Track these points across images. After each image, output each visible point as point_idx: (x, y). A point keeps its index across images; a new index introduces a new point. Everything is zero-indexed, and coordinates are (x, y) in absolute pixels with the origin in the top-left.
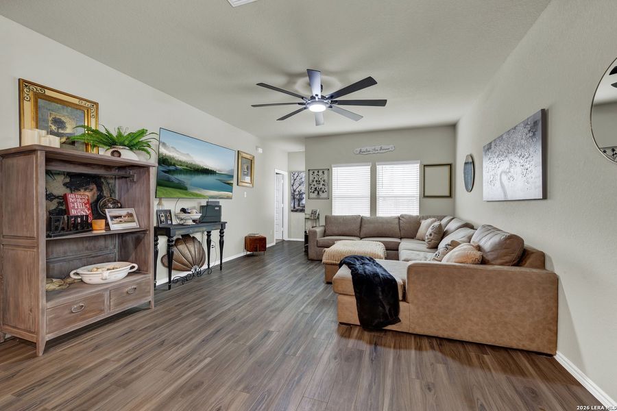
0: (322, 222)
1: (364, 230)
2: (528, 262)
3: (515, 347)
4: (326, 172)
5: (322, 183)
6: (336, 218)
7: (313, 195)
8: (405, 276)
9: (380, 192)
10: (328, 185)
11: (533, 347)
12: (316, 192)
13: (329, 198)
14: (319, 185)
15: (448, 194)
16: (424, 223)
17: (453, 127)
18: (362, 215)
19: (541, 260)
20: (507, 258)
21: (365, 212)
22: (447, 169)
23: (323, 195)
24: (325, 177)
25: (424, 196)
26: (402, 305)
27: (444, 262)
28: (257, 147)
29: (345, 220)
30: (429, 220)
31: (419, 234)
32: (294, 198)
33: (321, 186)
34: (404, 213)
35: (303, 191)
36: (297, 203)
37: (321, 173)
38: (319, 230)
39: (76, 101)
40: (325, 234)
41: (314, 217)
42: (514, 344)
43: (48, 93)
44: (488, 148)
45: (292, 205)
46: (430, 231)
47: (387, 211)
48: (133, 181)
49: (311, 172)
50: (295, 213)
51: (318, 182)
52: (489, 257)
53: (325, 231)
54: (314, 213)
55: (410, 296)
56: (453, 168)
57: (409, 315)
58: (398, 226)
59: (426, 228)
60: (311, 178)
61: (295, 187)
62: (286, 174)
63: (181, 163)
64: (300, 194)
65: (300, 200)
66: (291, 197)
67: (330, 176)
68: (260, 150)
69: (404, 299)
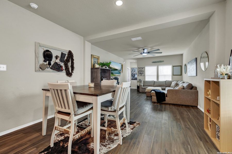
0: (142, 82)
1: (155, 85)
2: (193, 89)
3: (189, 105)
4: (143, 68)
5: (142, 71)
6: (147, 81)
7: (139, 75)
8: (167, 93)
9: (159, 74)
10: (144, 72)
11: (193, 105)
12: (140, 74)
13: (144, 76)
14: (141, 72)
15: (180, 74)
16: (173, 83)
17: (182, 55)
18: (154, 80)
19: (196, 88)
20: (189, 88)
21: (155, 80)
22: (180, 67)
23: (142, 75)
24: (143, 70)
25: (173, 75)
26: (166, 98)
27: (176, 89)
28: (123, 62)
29: (149, 82)
30: (174, 82)
31: (171, 86)
32: (132, 76)
33: (142, 72)
34: (167, 80)
35: (135, 74)
36: (133, 77)
37: (142, 68)
38: (142, 85)
39: (97, 57)
40: (144, 86)
41: (140, 81)
42: (189, 104)
43: (94, 56)
44: (189, 63)
45: (132, 78)
46: (174, 84)
47: (162, 79)
48: (106, 73)
49: (139, 68)
50: (133, 80)
51: (141, 71)
52: (185, 88)
53: (144, 85)
54: (140, 80)
55: (168, 96)
56: (182, 66)
57: (168, 100)
58: (165, 84)
59: (173, 84)
60: (139, 70)
61: (132, 72)
62: (130, 69)
63: (113, 68)
64: (134, 74)
65: (134, 76)
66: (131, 75)
67: (144, 70)
68: (124, 62)
69: (167, 96)
